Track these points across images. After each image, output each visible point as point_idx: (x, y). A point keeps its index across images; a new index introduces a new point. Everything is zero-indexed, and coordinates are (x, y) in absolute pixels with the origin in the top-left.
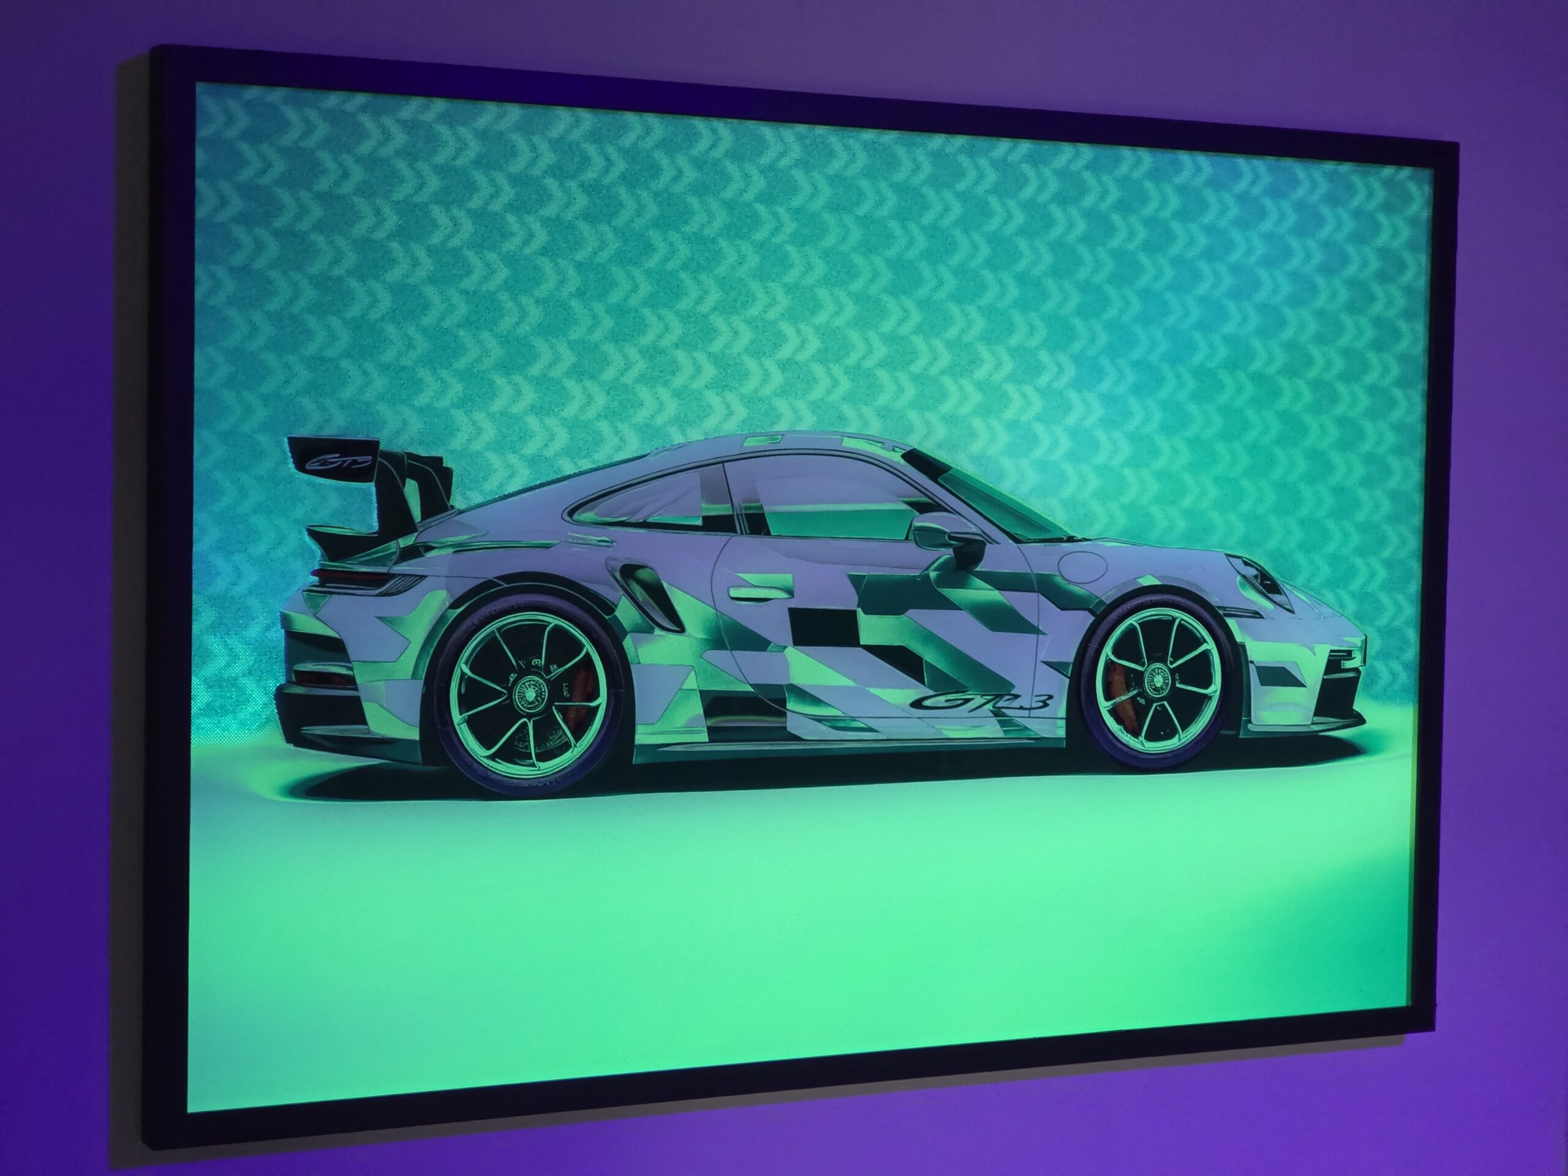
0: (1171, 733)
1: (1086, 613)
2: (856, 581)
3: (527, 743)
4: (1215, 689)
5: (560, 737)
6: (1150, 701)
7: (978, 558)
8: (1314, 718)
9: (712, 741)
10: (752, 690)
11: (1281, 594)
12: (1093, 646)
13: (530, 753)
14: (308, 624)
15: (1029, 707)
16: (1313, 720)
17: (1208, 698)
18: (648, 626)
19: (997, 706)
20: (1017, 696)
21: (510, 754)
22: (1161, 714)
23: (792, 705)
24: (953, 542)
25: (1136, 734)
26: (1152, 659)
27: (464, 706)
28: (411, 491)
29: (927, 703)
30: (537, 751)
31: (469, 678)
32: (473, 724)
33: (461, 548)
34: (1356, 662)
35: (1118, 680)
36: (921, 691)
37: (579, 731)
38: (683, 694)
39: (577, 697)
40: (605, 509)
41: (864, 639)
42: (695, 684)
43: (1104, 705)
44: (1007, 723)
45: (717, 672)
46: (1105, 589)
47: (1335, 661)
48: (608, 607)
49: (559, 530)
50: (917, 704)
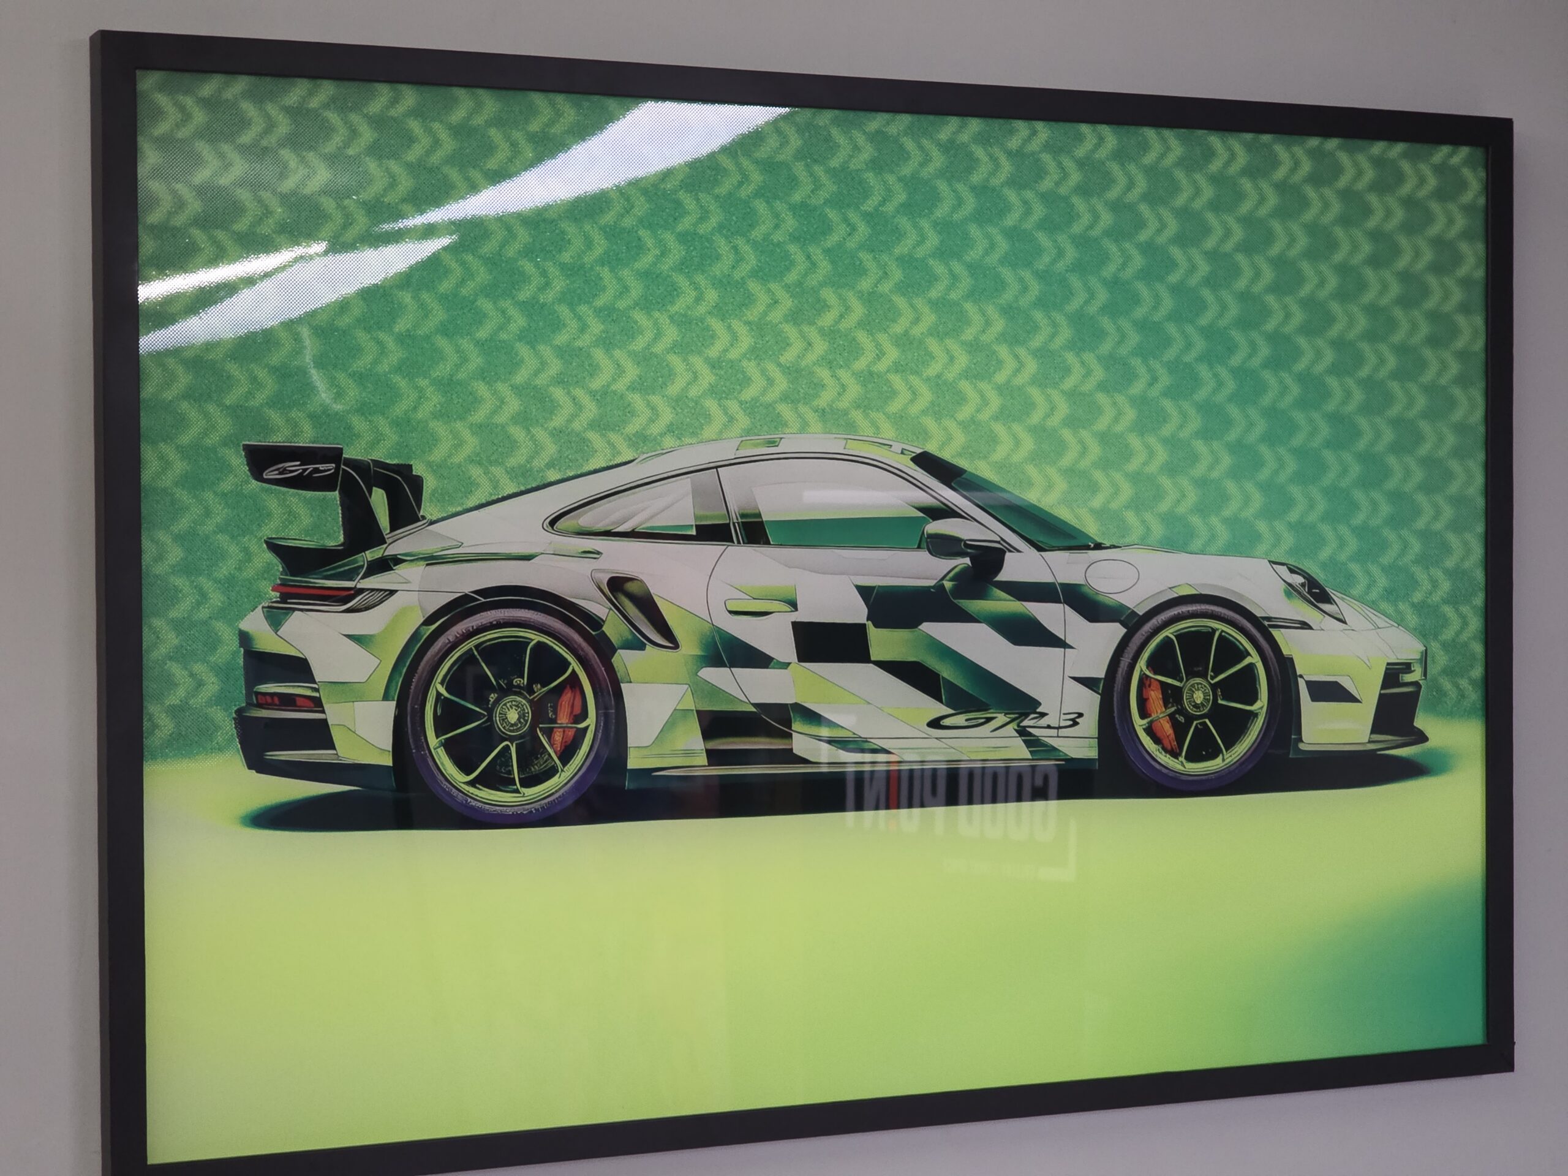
0: (1214, 753)
1: (1117, 625)
2: (865, 592)
3: (510, 768)
4: (1261, 704)
5: (546, 761)
6: (1190, 719)
7: (998, 565)
8: (1372, 736)
9: (711, 763)
10: (754, 710)
11: (1332, 604)
12: (1125, 661)
13: (514, 778)
14: (268, 641)
15: (1057, 726)
16: (1370, 738)
17: (1254, 715)
18: (636, 644)
19: (1021, 724)
20: (1043, 715)
21: (495, 779)
22: (1202, 734)
23: (797, 726)
24: (969, 551)
25: (1175, 755)
26: (1191, 674)
27: (440, 727)
28: (379, 500)
29: (946, 722)
30: (521, 776)
31: (446, 698)
32: (448, 746)
33: (432, 560)
34: (1415, 676)
35: (1155, 696)
36: (938, 709)
37: (567, 755)
38: (679, 715)
39: (563, 719)
40: (587, 519)
41: (875, 654)
42: (690, 704)
43: (1139, 723)
44: (1032, 742)
45: (715, 691)
46: (1137, 600)
47: (1393, 674)
48: (596, 623)
49: (540, 540)
50: (935, 724)
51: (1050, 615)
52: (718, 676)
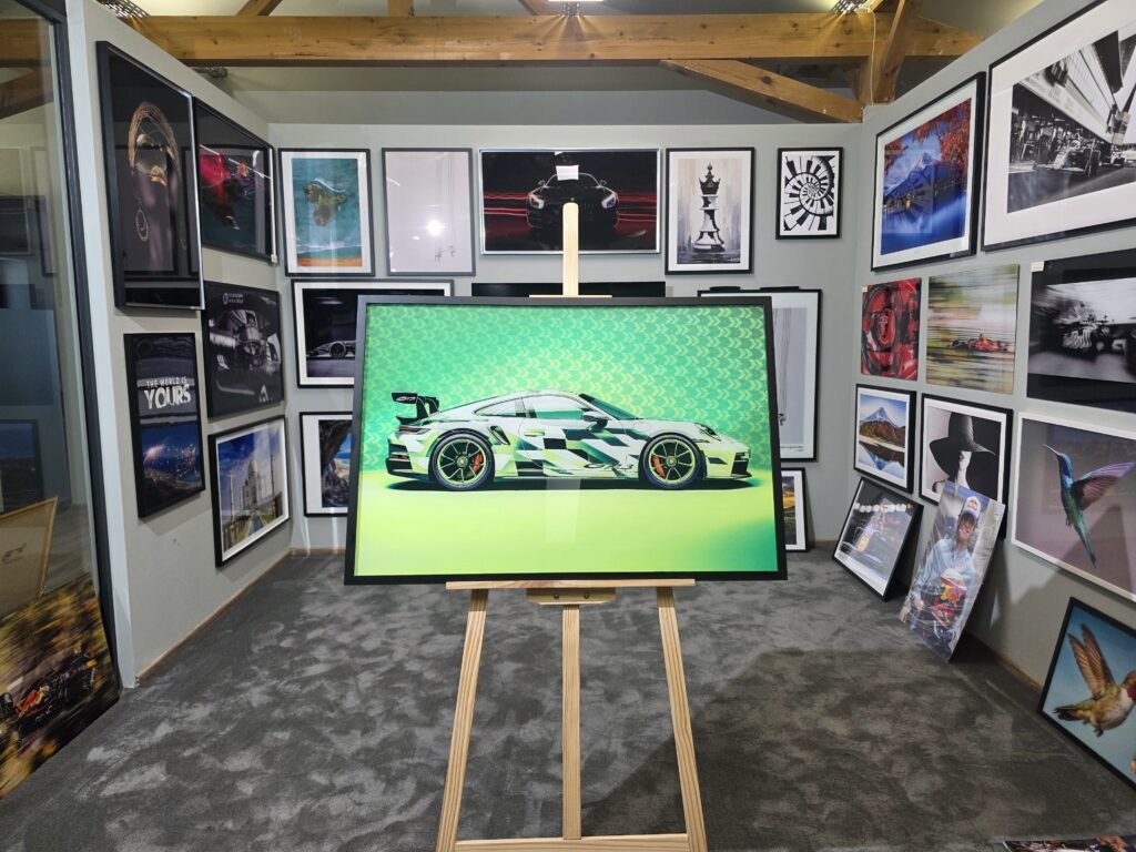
0: (677, 478)
1: (644, 440)
2: (565, 431)
3: (461, 476)
4: (693, 464)
5: (471, 474)
6: (669, 468)
7: (606, 424)
9: (519, 476)
10: (532, 461)
11: (716, 435)
12: (647, 450)
13: (462, 478)
14: (395, 441)
15: (625, 468)
16: (731, 475)
17: (690, 467)
18: (499, 443)
19: (613, 467)
20: (620, 465)
21: (455, 478)
22: (673, 472)
23: (545, 466)
24: (596, 420)
25: (663, 478)
26: (669, 454)
27: (442, 464)
28: (427, 406)
29: (590, 466)
30: (464, 478)
31: (444, 457)
32: (444, 469)
33: (441, 421)
34: (747, 456)
35: (657, 461)
36: (587, 462)
37: (477, 473)
38: (510, 462)
39: (477, 463)
40: (485, 411)
41: (568, 447)
42: (514, 459)
43: (652, 469)
44: (617, 473)
45: (521, 456)
46: (650, 434)
47: (738, 457)
48: (487, 438)
49: (471, 416)
50: (587, 466)
51: (622, 438)
52: (523, 452)
